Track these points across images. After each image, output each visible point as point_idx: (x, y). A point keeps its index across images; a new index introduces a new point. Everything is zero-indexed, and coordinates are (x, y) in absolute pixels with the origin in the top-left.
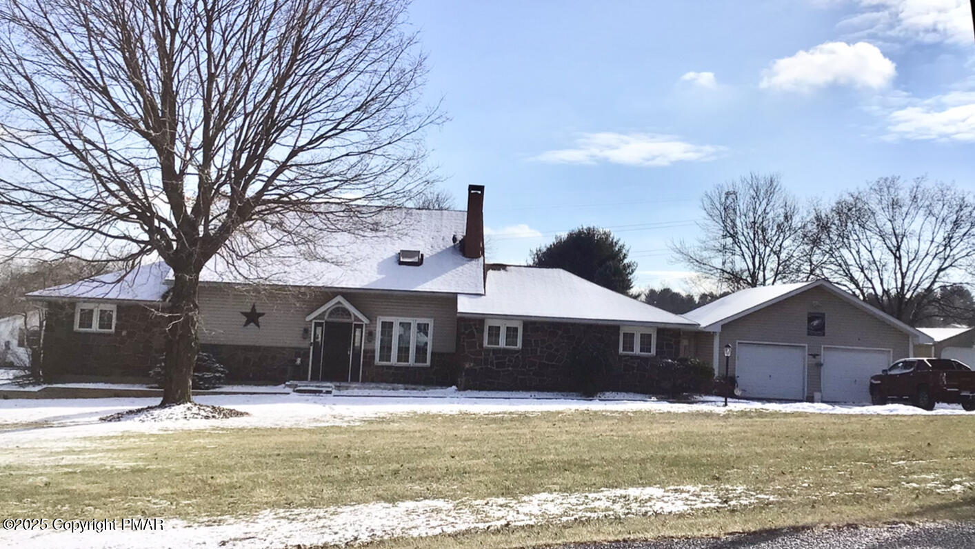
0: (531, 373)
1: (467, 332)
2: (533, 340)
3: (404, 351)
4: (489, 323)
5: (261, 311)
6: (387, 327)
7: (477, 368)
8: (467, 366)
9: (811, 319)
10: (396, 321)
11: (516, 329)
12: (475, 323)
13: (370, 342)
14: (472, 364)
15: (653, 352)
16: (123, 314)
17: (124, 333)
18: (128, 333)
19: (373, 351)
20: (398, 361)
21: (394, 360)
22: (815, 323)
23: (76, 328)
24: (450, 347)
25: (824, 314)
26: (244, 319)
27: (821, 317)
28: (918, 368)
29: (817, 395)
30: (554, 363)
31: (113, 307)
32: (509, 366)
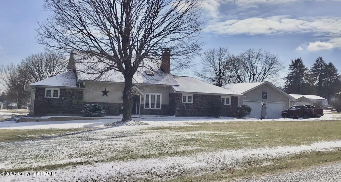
0: (196, 111)
1: (177, 98)
2: (196, 100)
3: (153, 105)
4: (183, 95)
5: (108, 91)
6: (147, 96)
7: (180, 109)
8: (177, 109)
9: (263, 94)
10: (150, 94)
11: (191, 97)
12: (179, 95)
13: (143, 101)
14: (179, 108)
15: (230, 104)
16: (62, 92)
17: (63, 98)
18: (64, 98)
19: (144, 104)
20: (151, 108)
21: (150, 107)
22: (265, 95)
23: (45, 96)
24: (167, 103)
25: (267, 92)
26: (102, 93)
27: (266, 93)
28: (302, 108)
29: (265, 117)
30: (203, 108)
31: (59, 90)
32: (190, 109)
